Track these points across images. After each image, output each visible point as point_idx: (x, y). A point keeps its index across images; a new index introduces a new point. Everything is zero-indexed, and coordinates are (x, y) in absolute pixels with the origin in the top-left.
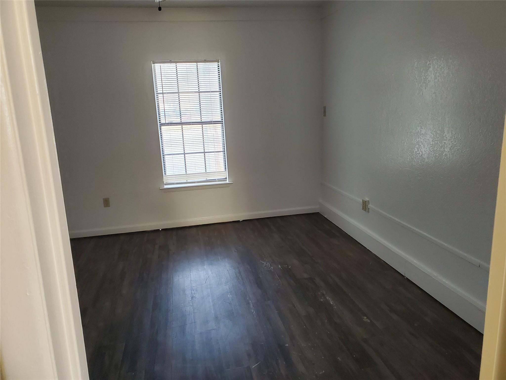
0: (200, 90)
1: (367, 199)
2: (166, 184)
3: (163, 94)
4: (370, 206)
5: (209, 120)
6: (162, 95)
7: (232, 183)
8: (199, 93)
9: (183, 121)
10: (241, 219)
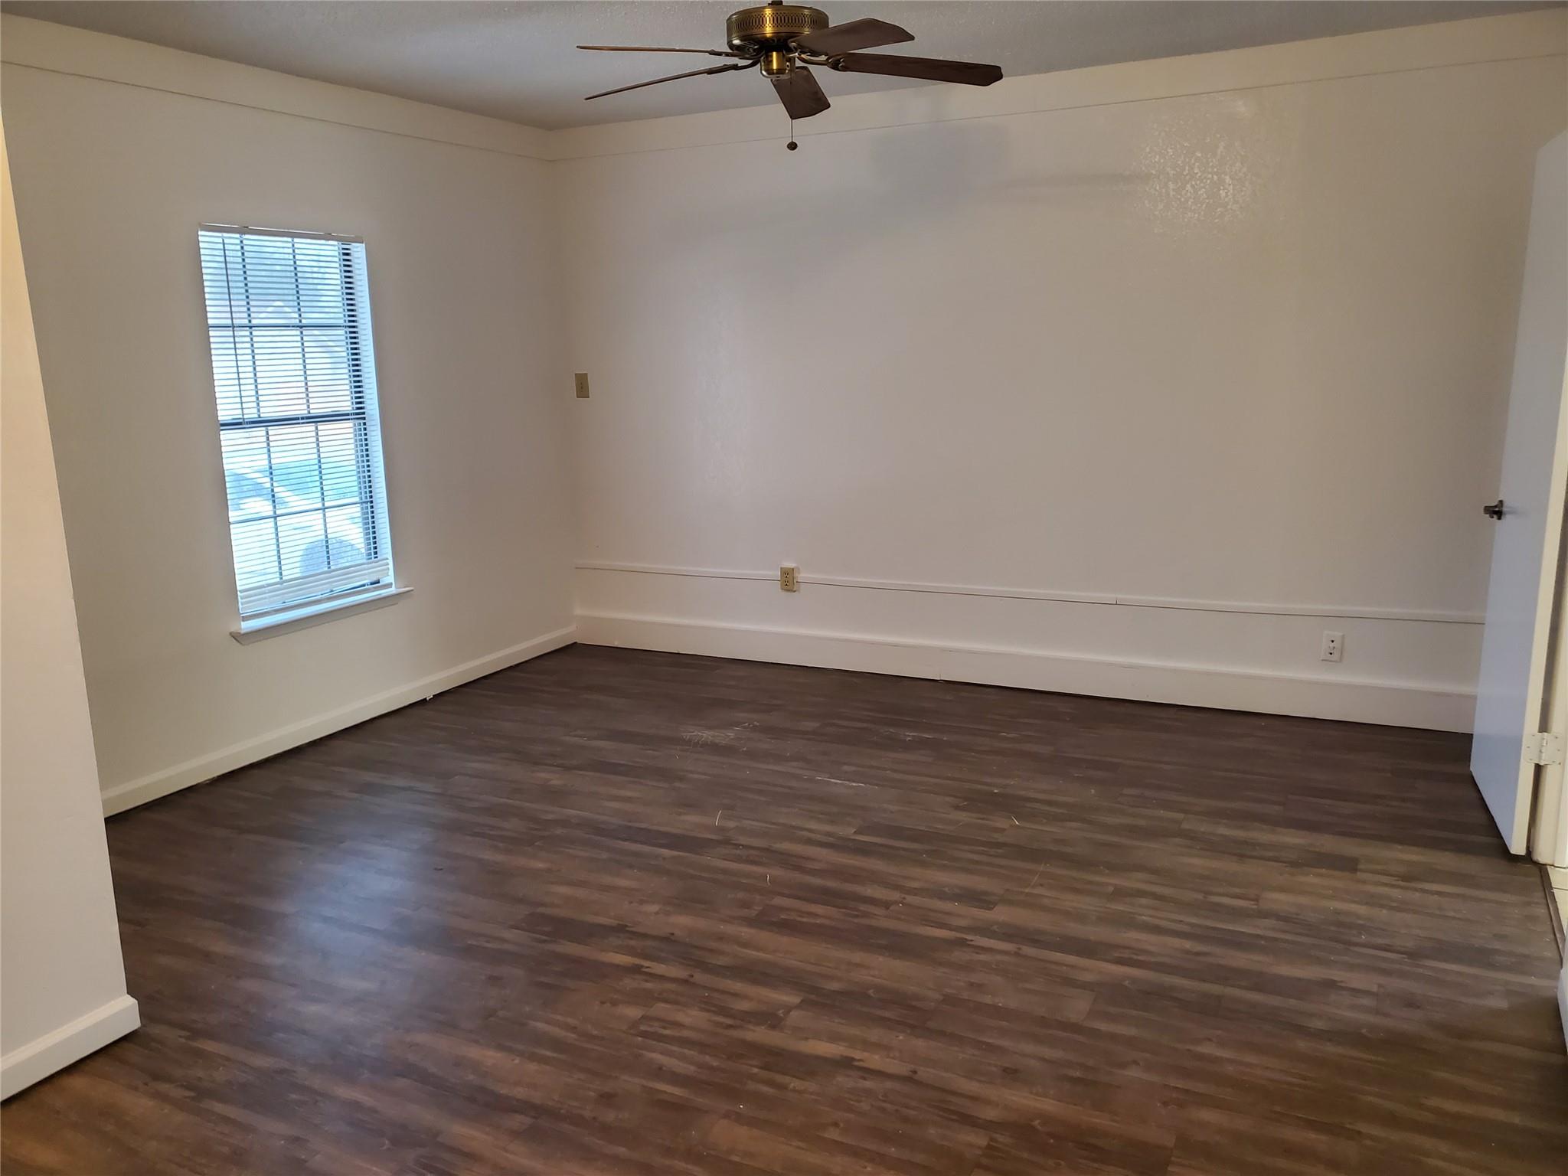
0: (304, 321)
1: (789, 564)
2: (245, 619)
3: (233, 331)
4: (801, 576)
5: (328, 411)
6: (231, 333)
7: (412, 590)
8: (301, 330)
9: (264, 416)
10: (429, 696)
